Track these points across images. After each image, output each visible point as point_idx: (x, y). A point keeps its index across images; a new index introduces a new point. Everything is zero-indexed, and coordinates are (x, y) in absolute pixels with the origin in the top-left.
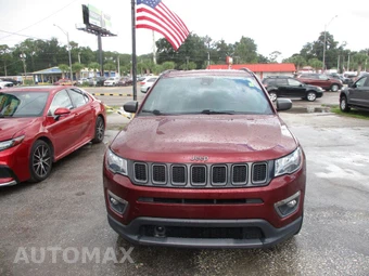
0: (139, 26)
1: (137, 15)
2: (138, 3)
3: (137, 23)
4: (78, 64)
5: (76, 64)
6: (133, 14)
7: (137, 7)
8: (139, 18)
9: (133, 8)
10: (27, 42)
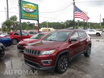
0: (75, 17)
1: (75, 14)
2: (76, 11)
3: (75, 16)
4: (78, 26)
5: (77, 26)
6: (74, 14)
7: (75, 12)
8: (76, 15)
9: (74, 13)
10: (67, 21)
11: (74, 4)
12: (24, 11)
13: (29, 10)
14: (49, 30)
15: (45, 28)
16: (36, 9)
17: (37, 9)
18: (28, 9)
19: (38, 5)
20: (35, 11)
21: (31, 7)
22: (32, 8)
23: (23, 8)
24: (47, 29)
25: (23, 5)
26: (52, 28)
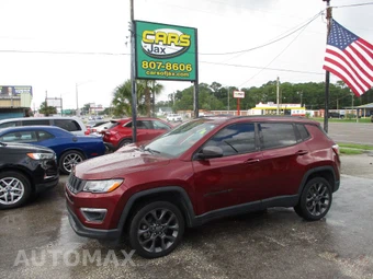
11: (329, 16)
12: (148, 53)
13: (163, 50)
14: (287, 112)
15: (270, 105)
16: (187, 45)
17: (193, 45)
18: (161, 46)
19: (196, 30)
20: (185, 50)
21: (170, 40)
22: (175, 40)
23: (143, 44)
24: (275, 106)
25: (144, 35)
26: (299, 106)
